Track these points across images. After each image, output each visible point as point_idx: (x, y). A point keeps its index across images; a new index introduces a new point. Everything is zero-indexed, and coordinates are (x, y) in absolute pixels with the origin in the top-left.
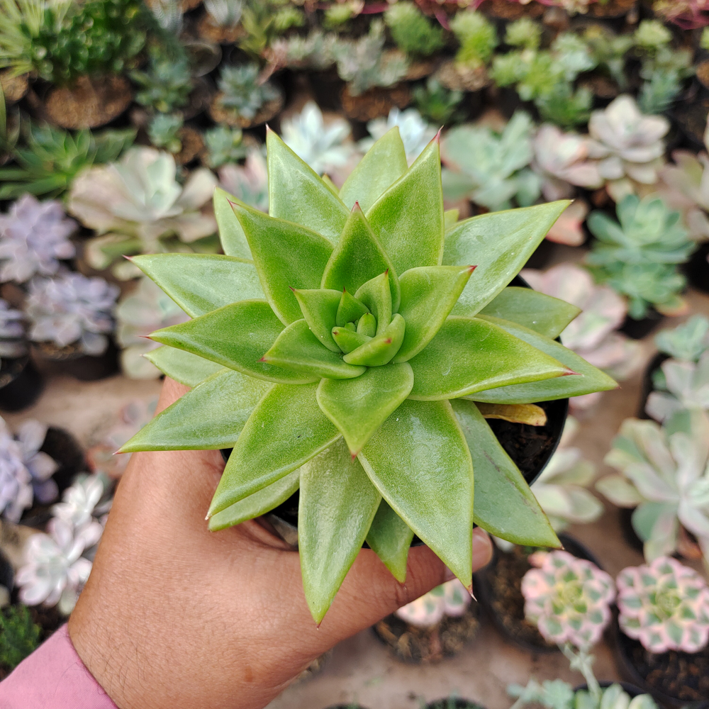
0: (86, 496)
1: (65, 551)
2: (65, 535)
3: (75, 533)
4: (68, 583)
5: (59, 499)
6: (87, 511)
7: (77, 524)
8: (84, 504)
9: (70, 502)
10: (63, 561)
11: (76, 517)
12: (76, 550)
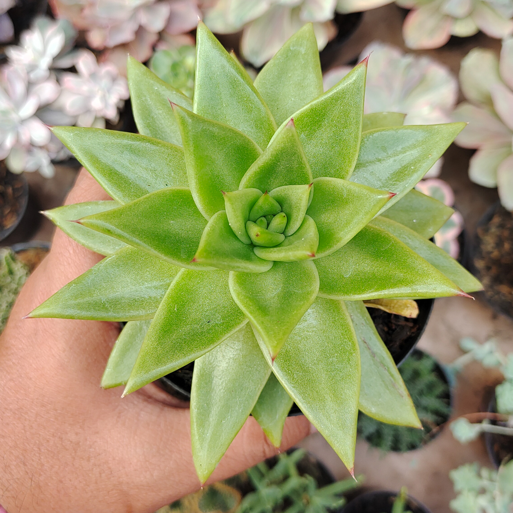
0: (45, 44)
1: (18, 105)
2: (19, 88)
3: (30, 86)
4: (18, 141)
5: (16, 41)
6: (45, 63)
7: (32, 76)
8: (43, 54)
9: (26, 47)
10: (14, 116)
11: (32, 67)
12: (30, 107)
